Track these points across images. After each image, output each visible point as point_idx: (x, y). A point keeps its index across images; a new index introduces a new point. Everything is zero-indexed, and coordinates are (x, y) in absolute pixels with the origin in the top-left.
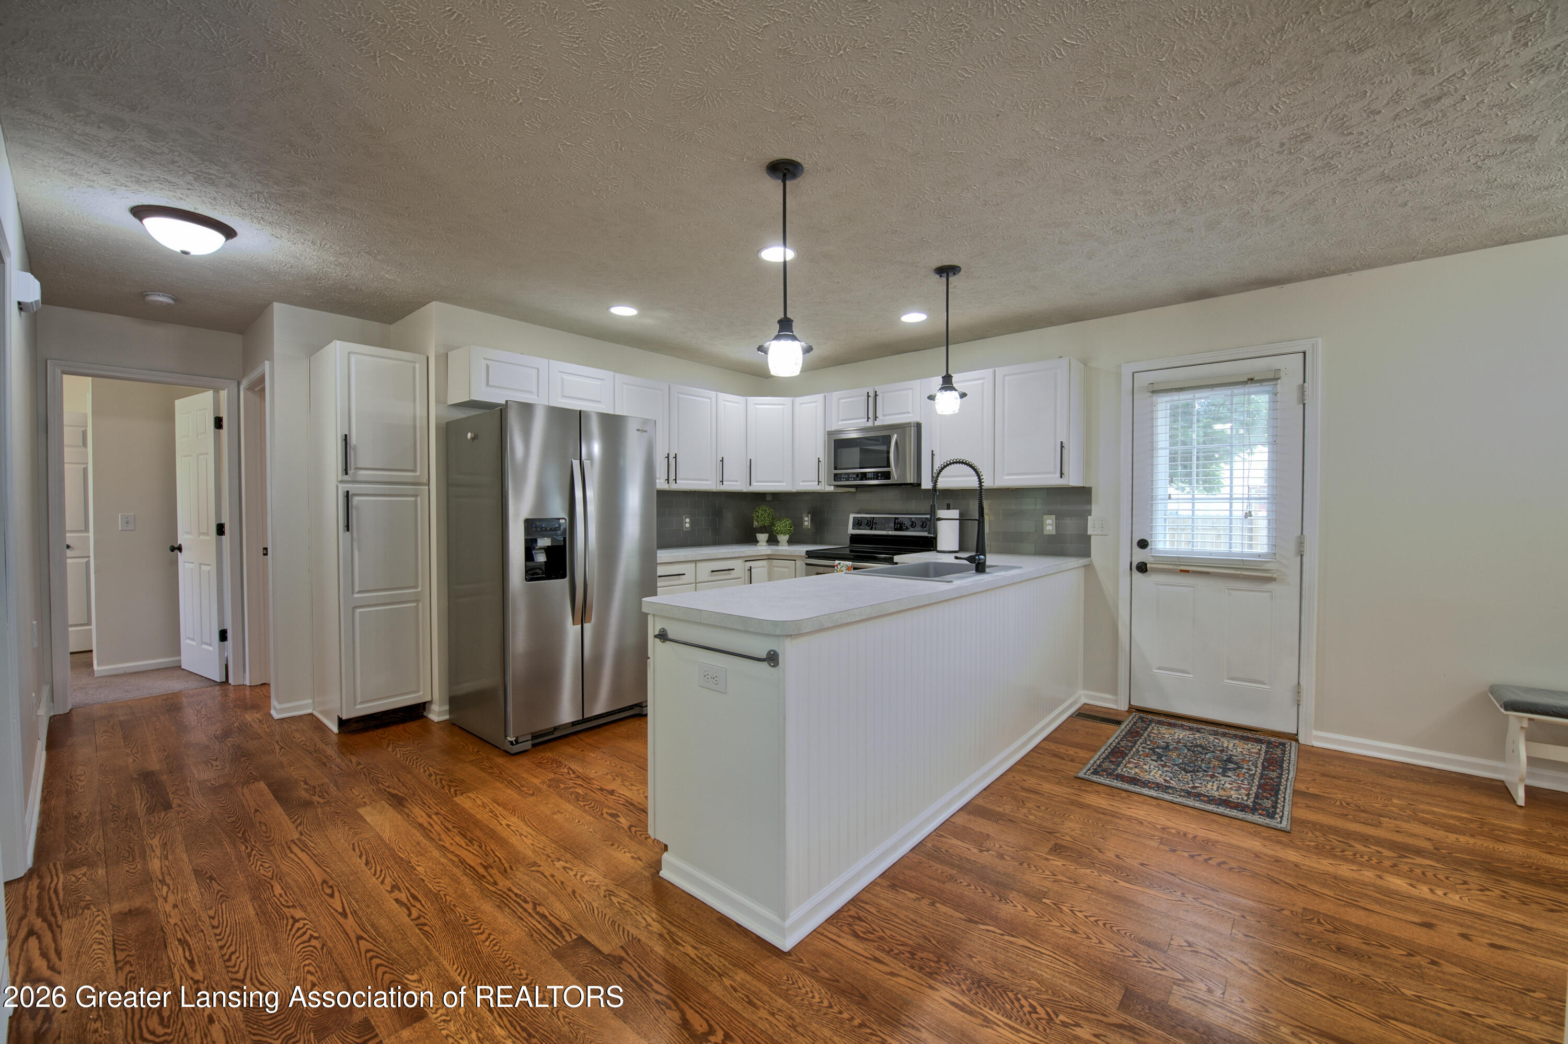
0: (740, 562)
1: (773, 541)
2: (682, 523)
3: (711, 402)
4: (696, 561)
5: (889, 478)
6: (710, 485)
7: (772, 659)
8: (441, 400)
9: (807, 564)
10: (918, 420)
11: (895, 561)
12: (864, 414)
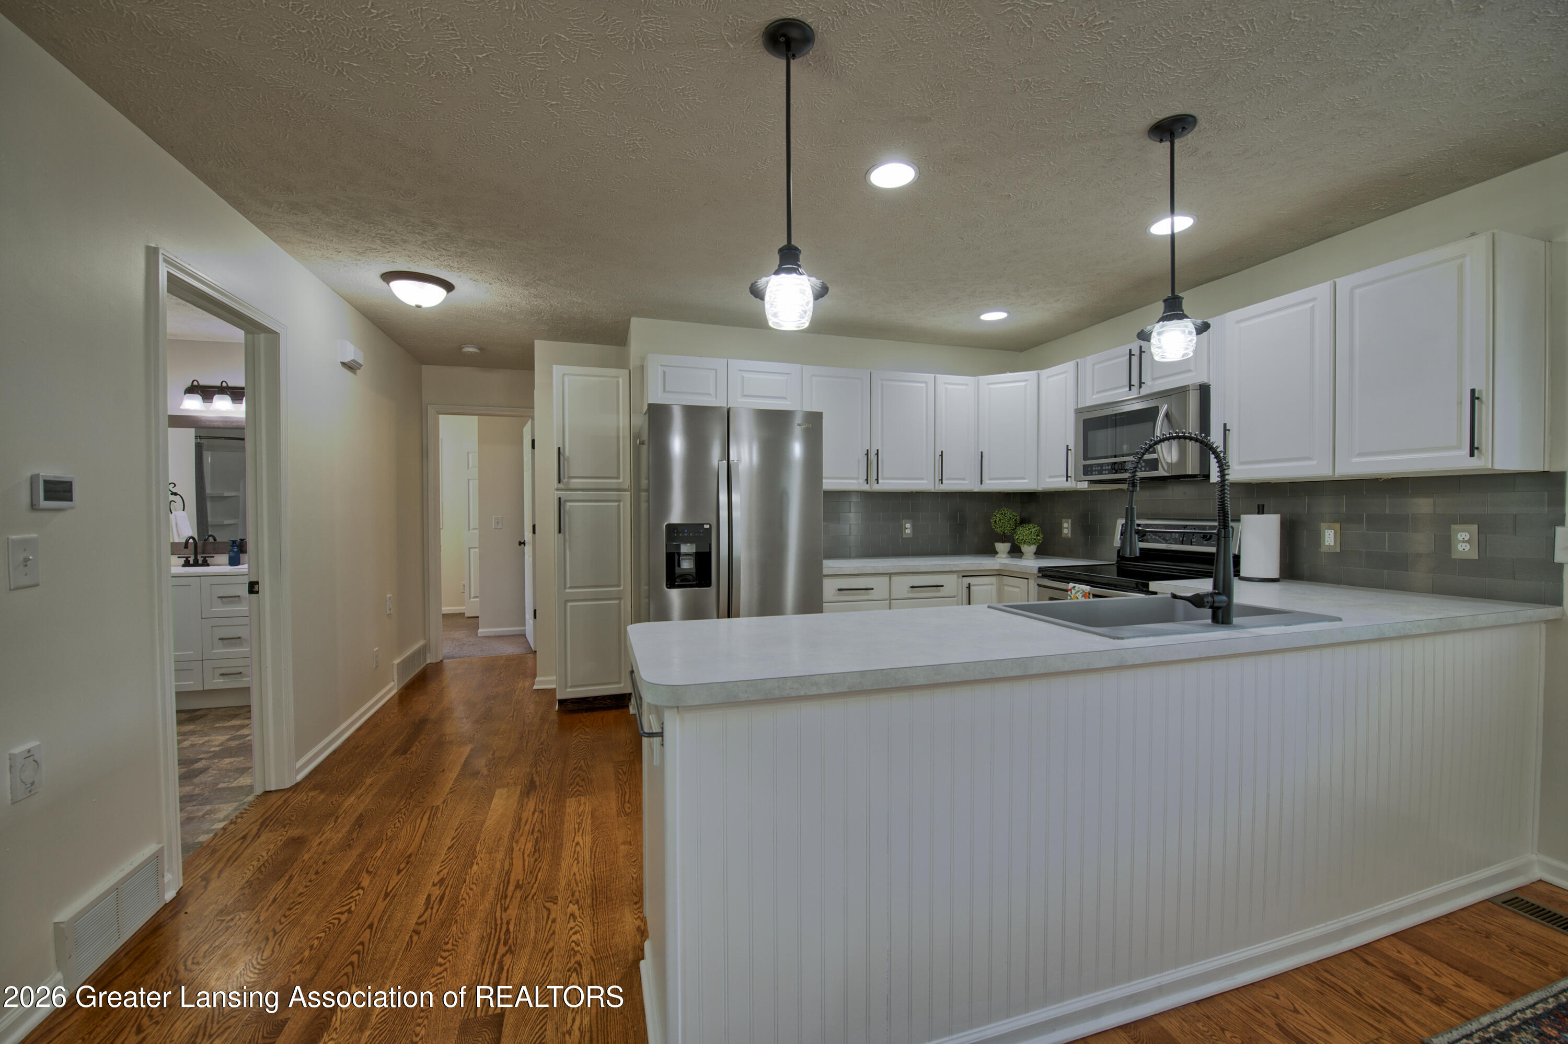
0: (953, 577)
1: (1015, 551)
2: (901, 529)
3: (927, 386)
4: (890, 575)
5: (1157, 469)
6: (925, 483)
9: (1039, 585)
10: (1203, 379)
11: (1151, 589)
12: (1126, 383)
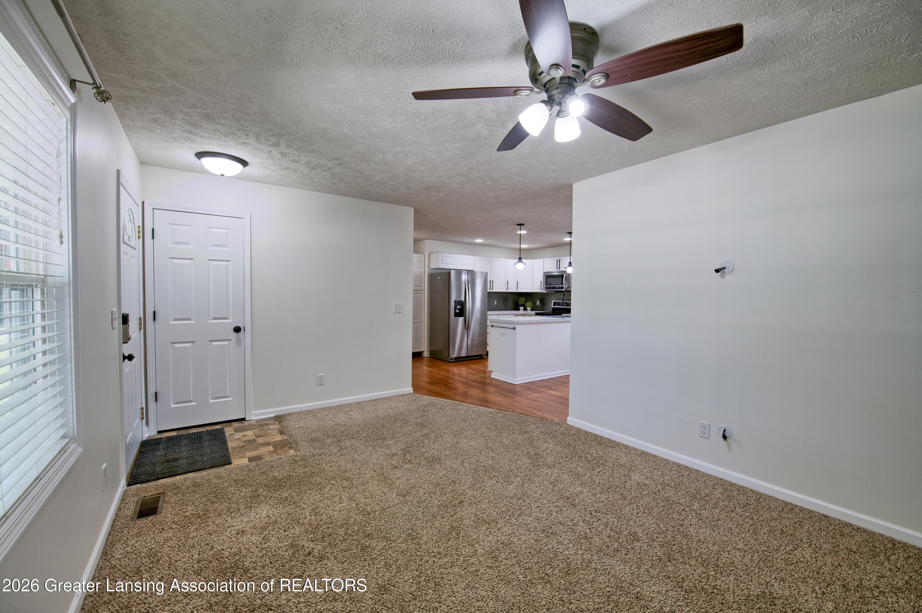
1: (525, 309)
2: (494, 303)
3: (504, 262)
4: (498, 315)
5: (563, 289)
6: (504, 290)
7: (514, 328)
8: (429, 267)
12: (556, 267)
